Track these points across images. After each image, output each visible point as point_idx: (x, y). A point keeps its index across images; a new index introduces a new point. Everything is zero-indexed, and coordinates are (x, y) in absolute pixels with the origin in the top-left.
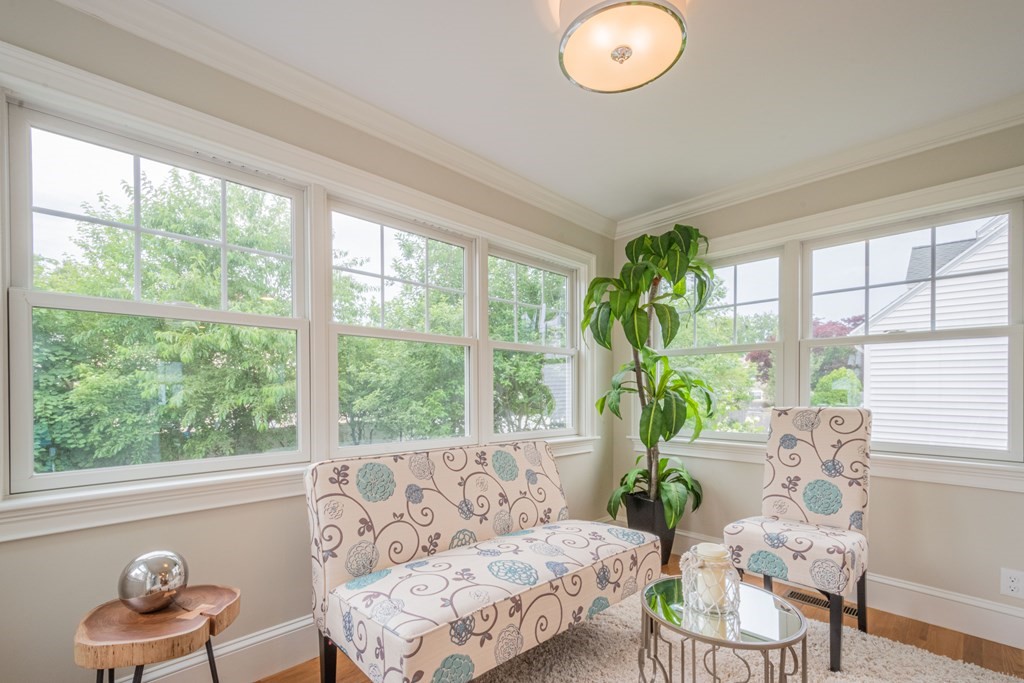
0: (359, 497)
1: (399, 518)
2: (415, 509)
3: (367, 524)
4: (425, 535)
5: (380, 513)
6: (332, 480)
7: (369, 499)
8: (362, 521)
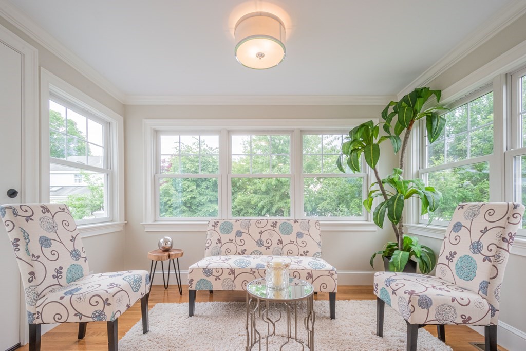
0: (219, 232)
1: (231, 241)
2: (238, 239)
3: (220, 241)
4: (240, 249)
5: (225, 238)
6: (213, 225)
7: (222, 233)
8: (218, 240)
